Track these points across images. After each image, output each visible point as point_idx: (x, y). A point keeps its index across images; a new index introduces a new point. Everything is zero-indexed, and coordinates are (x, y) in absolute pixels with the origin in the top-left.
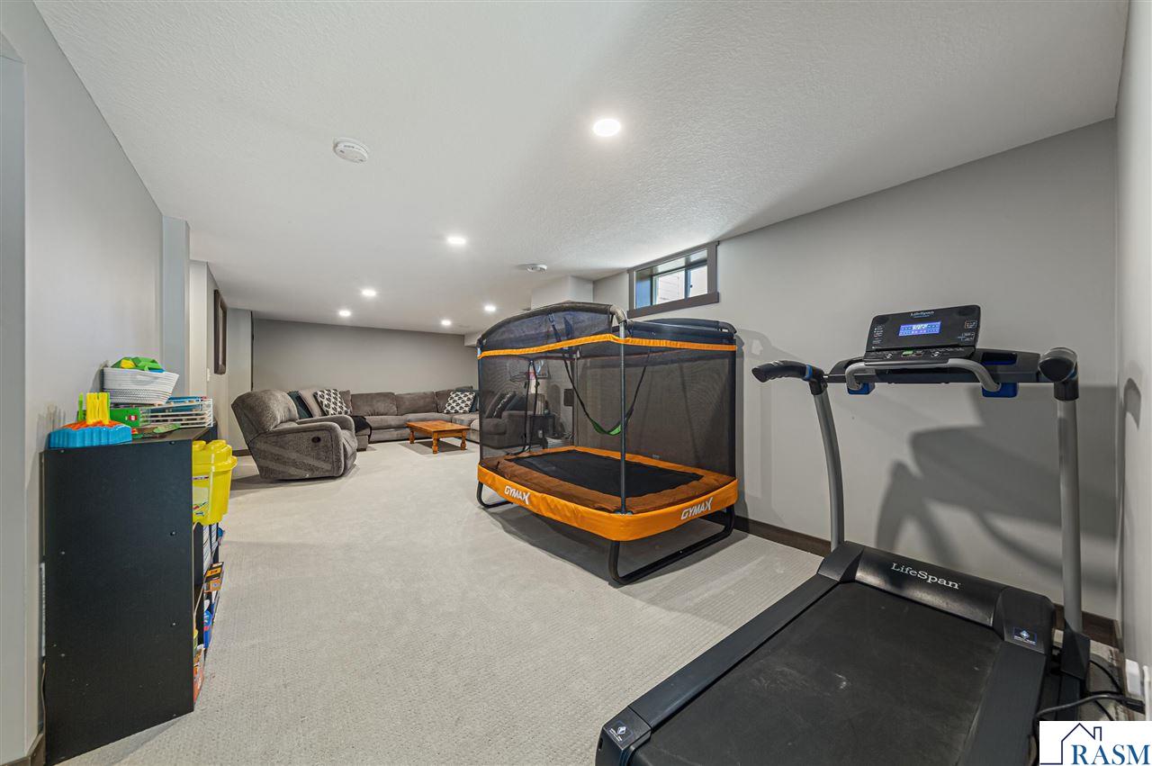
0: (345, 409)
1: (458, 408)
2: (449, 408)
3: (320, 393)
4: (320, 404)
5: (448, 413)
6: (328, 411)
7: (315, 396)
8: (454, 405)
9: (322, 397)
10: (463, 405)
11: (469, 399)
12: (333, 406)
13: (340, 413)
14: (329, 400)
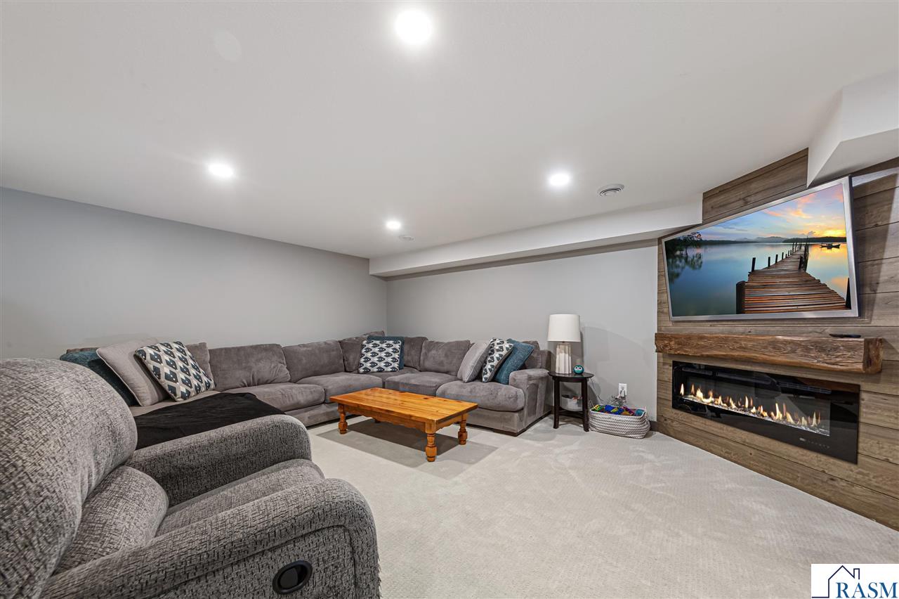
0: (205, 379)
1: (382, 364)
2: (368, 365)
3: (151, 351)
4: (153, 376)
5: (367, 371)
6: (173, 389)
7: (139, 358)
8: (375, 359)
9: (157, 358)
10: (389, 360)
11: (395, 351)
12: (181, 376)
13: (198, 390)
14: (172, 364)
